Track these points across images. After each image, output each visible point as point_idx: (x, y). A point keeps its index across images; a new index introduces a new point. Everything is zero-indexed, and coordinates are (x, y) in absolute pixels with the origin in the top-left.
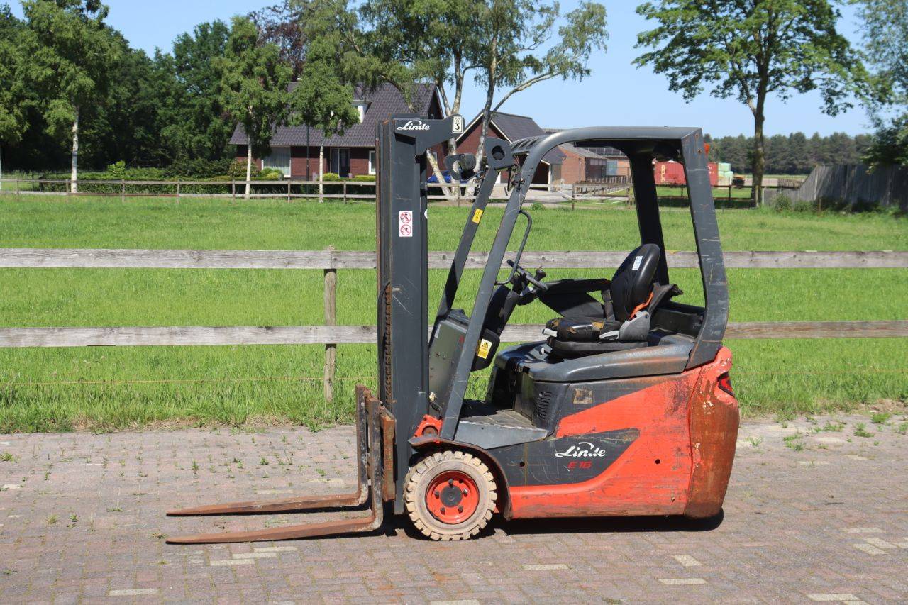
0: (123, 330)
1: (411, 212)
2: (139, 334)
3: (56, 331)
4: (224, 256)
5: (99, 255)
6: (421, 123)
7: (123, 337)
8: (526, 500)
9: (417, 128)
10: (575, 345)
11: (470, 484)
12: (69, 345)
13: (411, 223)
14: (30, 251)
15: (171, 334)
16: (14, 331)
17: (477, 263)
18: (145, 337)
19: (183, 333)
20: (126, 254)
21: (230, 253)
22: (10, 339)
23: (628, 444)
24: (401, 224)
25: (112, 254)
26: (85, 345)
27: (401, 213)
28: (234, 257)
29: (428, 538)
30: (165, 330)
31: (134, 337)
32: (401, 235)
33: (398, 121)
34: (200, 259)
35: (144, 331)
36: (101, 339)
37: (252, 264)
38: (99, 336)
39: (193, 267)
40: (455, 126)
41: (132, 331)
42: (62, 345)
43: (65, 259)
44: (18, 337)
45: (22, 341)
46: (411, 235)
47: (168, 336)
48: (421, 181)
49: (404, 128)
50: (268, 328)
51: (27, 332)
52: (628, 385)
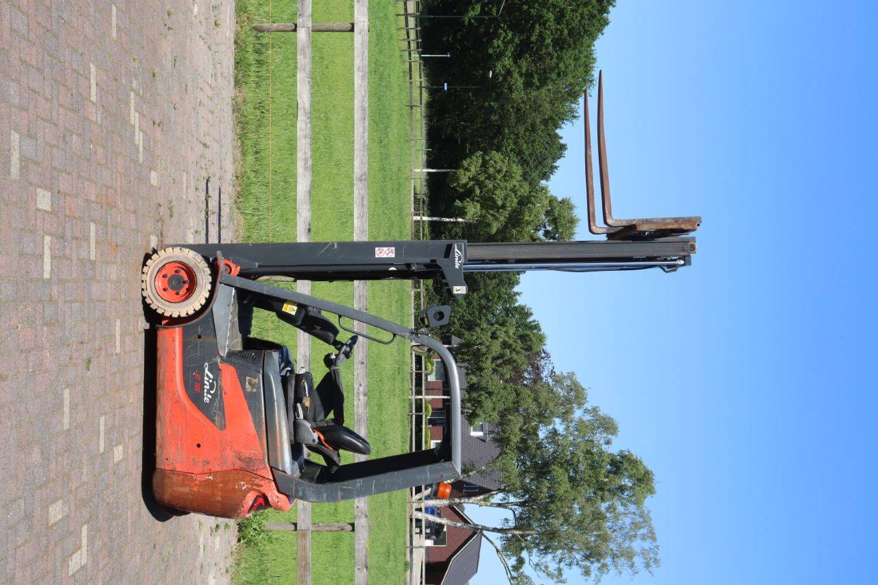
0: (309, 125)
1: (394, 256)
2: (305, 137)
3: (309, 80)
4: (363, 197)
5: (363, 109)
6: (460, 262)
7: (304, 126)
8: (171, 341)
9: (457, 259)
10: (292, 384)
11: (184, 298)
12: (298, 88)
13: (385, 256)
14: (366, 62)
15: (306, 160)
16: (308, 51)
17: (359, 389)
18: (303, 141)
19: (306, 168)
20: (364, 127)
21: (365, 202)
22: (303, 49)
23: (213, 421)
24: (385, 249)
25: (364, 119)
26: (298, 99)
27: (393, 248)
28: (362, 205)
29: (144, 264)
30: (309, 155)
31: (303, 133)
32: (376, 249)
33: (461, 245)
34: (361, 180)
35: (308, 140)
36: (302, 110)
37: (358, 218)
38: (304, 109)
39: (355, 175)
40: (458, 288)
41: (308, 132)
42: (298, 84)
43: (361, 86)
44: (305, 54)
45: (302, 57)
46: (377, 256)
47: (304, 157)
48: (417, 264)
49: (456, 250)
50: (309, 230)
51: (307, 60)
52: (260, 420)
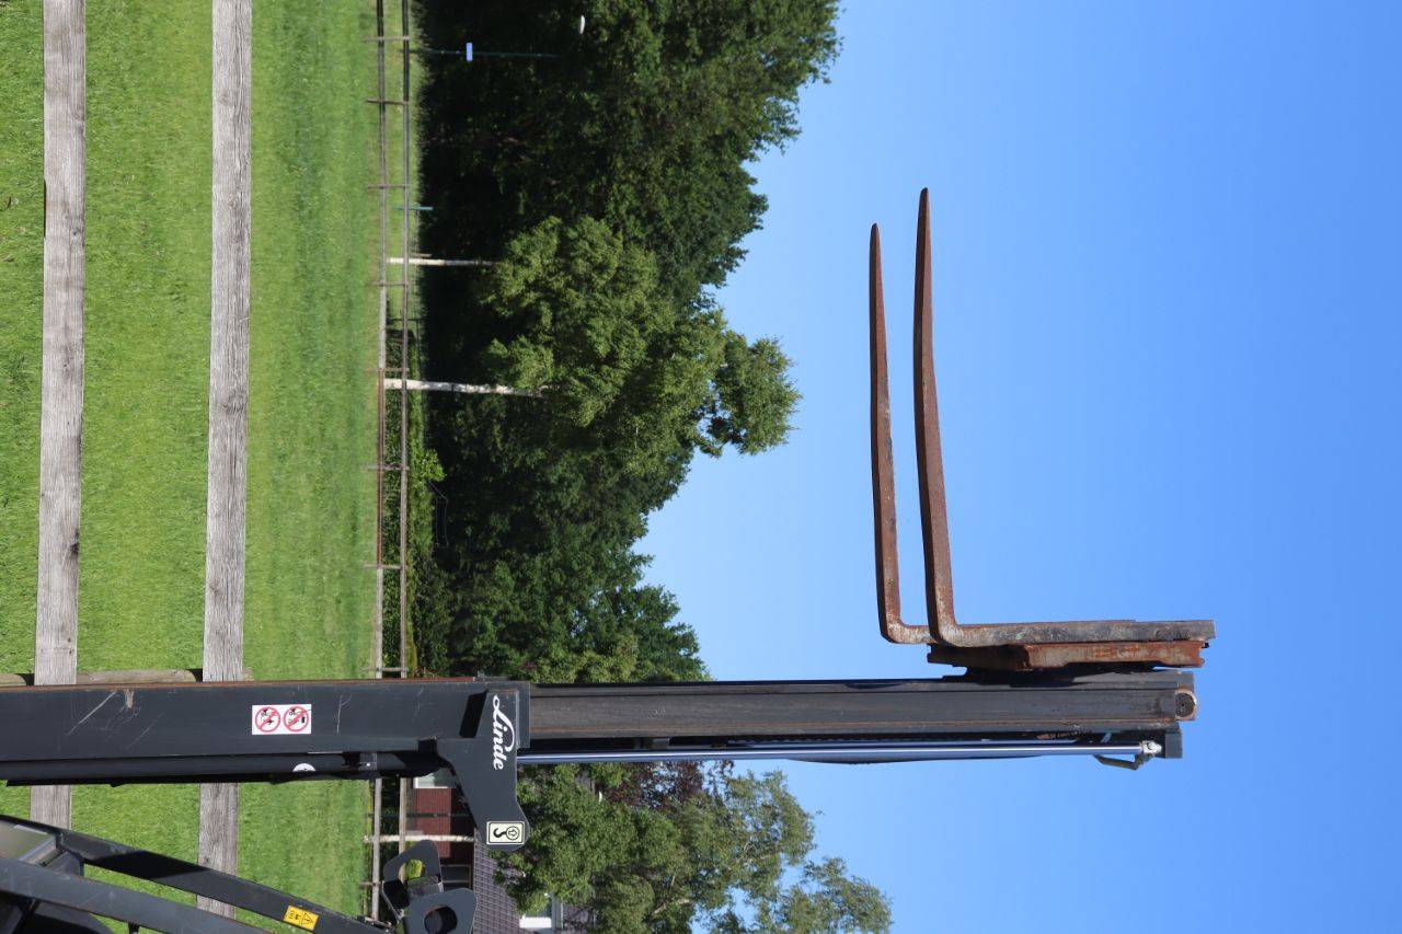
0: (79, 253)
1: (308, 730)
2: (68, 284)
3: (79, 123)
4: (233, 459)
5: (238, 211)
6: (509, 749)
7: (63, 254)
9: (498, 740)
12: (47, 147)
13: (282, 730)
14: (247, 81)
15: (68, 350)
16: (77, 41)
18: (62, 296)
19: (68, 374)
20: (239, 263)
21: (240, 471)
22: (62, 33)
24: (282, 709)
25: (240, 237)
26: (47, 177)
27: (308, 707)
28: (232, 480)
30: (77, 337)
31: (62, 274)
32: (256, 709)
33: (513, 698)
34: (229, 410)
35: (76, 295)
36: (60, 209)
37: (218, 516)
38: (65, 204)
39: (212, 396)
40: (502, 827)
41: (77, 271)
42: (47, 133)
43: (231, 146)
44: (66, 50)
45: (58, 56)
46: (256, 731)
47: (63, 341)
48: (379, 753)
49: (497, 712)
50: (75, 549)
51: (75, 68)
